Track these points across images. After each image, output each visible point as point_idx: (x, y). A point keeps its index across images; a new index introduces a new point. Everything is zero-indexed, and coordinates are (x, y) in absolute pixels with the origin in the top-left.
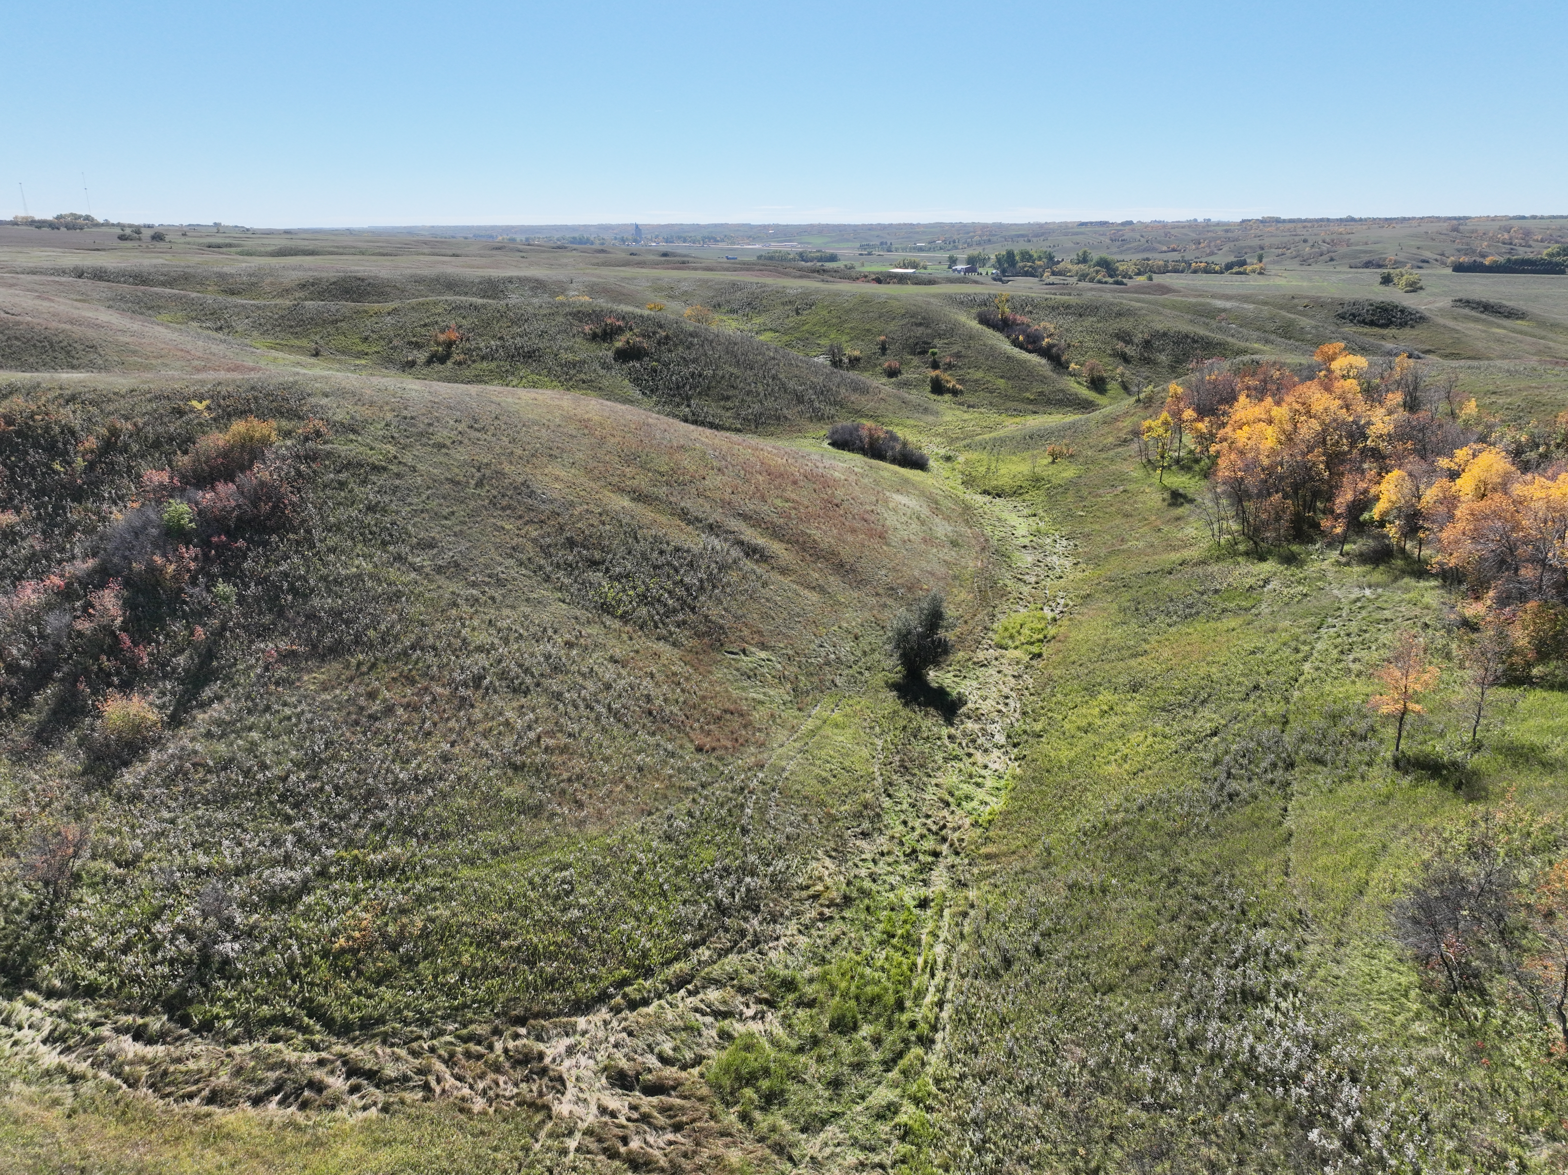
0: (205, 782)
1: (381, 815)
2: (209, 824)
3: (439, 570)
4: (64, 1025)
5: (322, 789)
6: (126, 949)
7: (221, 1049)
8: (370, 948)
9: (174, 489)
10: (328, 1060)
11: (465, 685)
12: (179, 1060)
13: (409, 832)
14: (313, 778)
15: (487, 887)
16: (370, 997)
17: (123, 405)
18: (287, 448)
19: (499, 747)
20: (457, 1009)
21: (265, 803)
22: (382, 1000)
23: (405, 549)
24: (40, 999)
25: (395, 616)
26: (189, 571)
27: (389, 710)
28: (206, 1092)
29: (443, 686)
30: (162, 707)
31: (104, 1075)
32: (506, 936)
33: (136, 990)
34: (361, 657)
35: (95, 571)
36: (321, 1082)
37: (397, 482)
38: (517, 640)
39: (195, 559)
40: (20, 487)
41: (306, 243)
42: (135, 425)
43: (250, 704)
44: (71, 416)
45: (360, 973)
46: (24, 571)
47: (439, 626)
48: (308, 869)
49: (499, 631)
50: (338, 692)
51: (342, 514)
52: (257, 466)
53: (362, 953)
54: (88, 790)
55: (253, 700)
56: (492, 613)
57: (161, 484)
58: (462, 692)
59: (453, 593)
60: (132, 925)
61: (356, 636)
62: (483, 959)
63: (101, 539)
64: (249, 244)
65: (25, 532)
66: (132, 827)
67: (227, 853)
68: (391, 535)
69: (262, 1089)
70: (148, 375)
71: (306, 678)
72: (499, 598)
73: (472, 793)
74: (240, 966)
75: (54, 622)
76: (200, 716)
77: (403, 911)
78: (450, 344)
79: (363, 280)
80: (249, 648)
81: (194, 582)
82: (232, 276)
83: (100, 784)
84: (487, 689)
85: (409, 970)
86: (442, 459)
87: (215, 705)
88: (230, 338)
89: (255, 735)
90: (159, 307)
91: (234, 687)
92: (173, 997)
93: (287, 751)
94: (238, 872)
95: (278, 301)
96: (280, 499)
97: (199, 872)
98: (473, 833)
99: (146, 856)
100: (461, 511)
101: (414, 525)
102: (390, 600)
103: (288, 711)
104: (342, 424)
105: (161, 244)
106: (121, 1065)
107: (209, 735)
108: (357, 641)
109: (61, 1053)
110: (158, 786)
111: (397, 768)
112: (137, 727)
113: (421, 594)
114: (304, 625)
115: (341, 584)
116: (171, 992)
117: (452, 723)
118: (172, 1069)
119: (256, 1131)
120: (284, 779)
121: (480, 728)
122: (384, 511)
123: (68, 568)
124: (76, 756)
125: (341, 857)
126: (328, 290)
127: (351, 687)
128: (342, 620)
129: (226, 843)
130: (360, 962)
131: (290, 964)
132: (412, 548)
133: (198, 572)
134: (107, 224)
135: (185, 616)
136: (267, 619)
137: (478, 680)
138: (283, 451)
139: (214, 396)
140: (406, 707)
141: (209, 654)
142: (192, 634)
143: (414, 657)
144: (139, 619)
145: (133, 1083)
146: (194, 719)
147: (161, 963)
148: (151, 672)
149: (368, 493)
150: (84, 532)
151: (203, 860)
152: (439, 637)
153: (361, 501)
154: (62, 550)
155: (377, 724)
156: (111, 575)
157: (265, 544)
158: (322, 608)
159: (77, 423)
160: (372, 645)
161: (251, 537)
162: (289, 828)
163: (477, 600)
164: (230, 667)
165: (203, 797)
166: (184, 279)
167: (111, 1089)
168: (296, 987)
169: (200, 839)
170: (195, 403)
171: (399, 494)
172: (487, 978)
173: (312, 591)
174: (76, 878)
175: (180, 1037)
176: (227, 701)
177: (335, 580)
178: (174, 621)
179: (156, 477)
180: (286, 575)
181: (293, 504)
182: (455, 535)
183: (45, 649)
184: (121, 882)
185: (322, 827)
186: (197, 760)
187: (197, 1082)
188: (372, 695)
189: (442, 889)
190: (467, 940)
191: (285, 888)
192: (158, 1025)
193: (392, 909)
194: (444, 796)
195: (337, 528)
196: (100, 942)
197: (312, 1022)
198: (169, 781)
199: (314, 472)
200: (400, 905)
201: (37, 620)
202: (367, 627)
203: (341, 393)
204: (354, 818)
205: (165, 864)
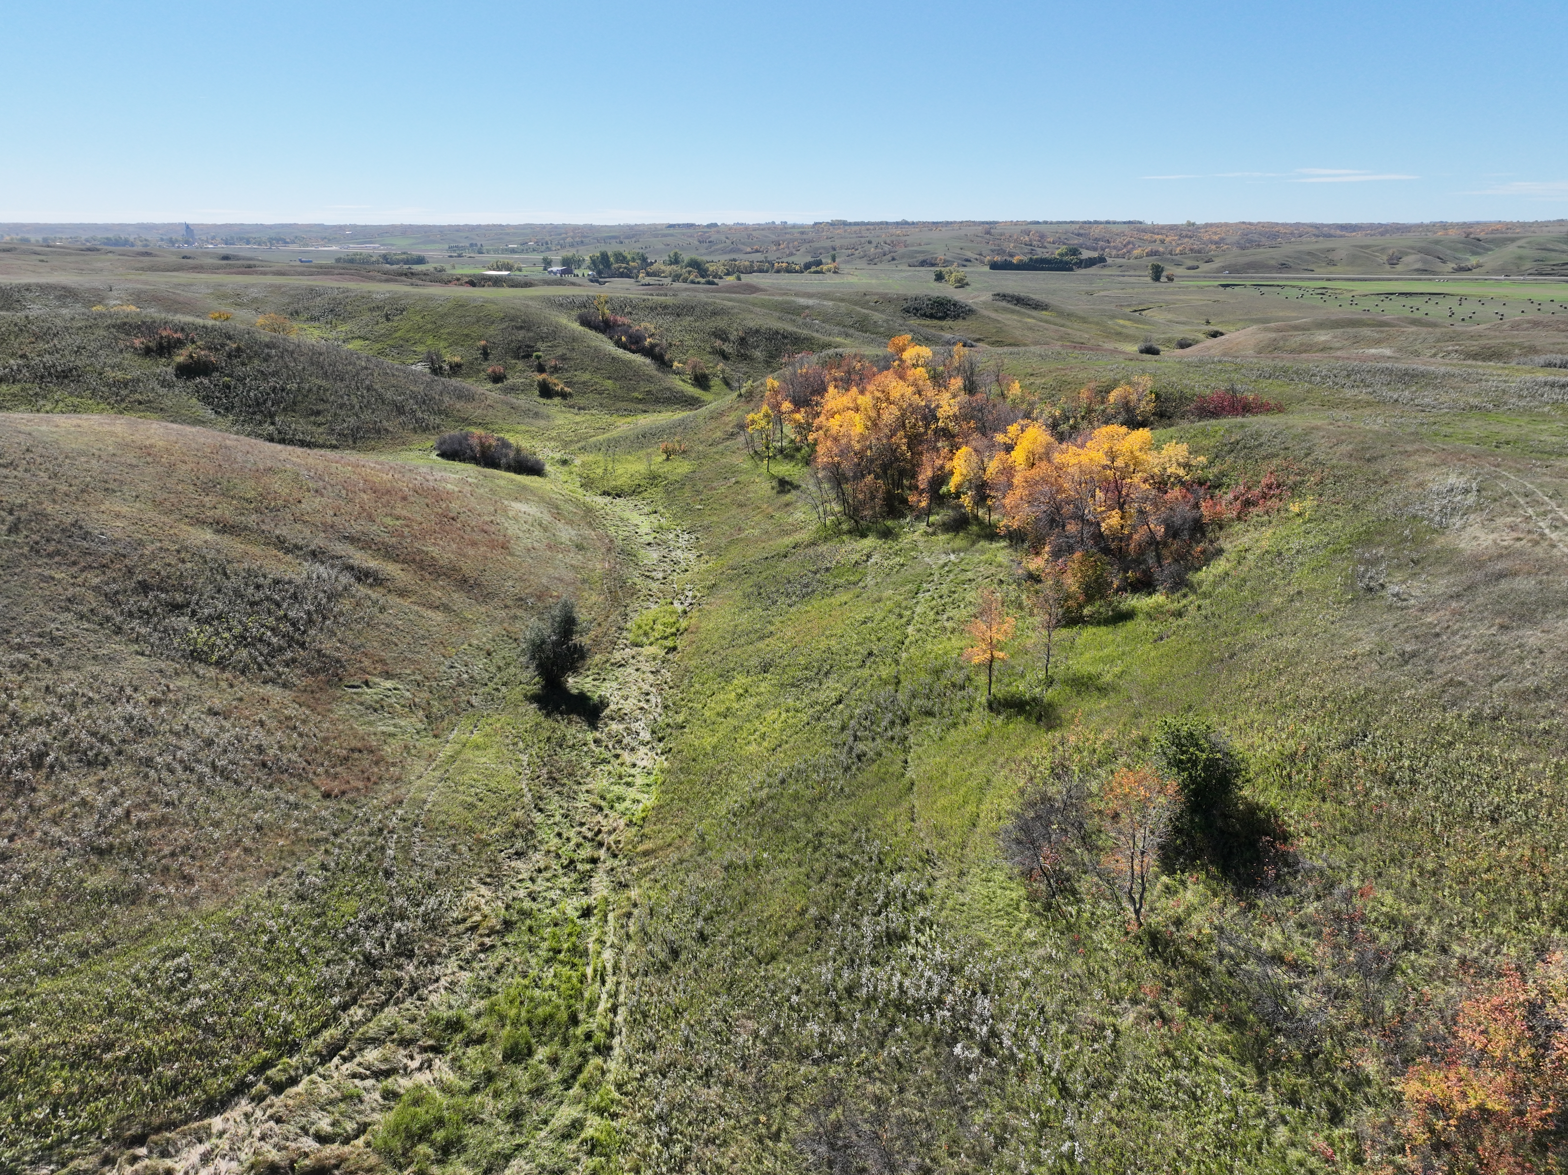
38: (86, 705)
163: (26, 665)
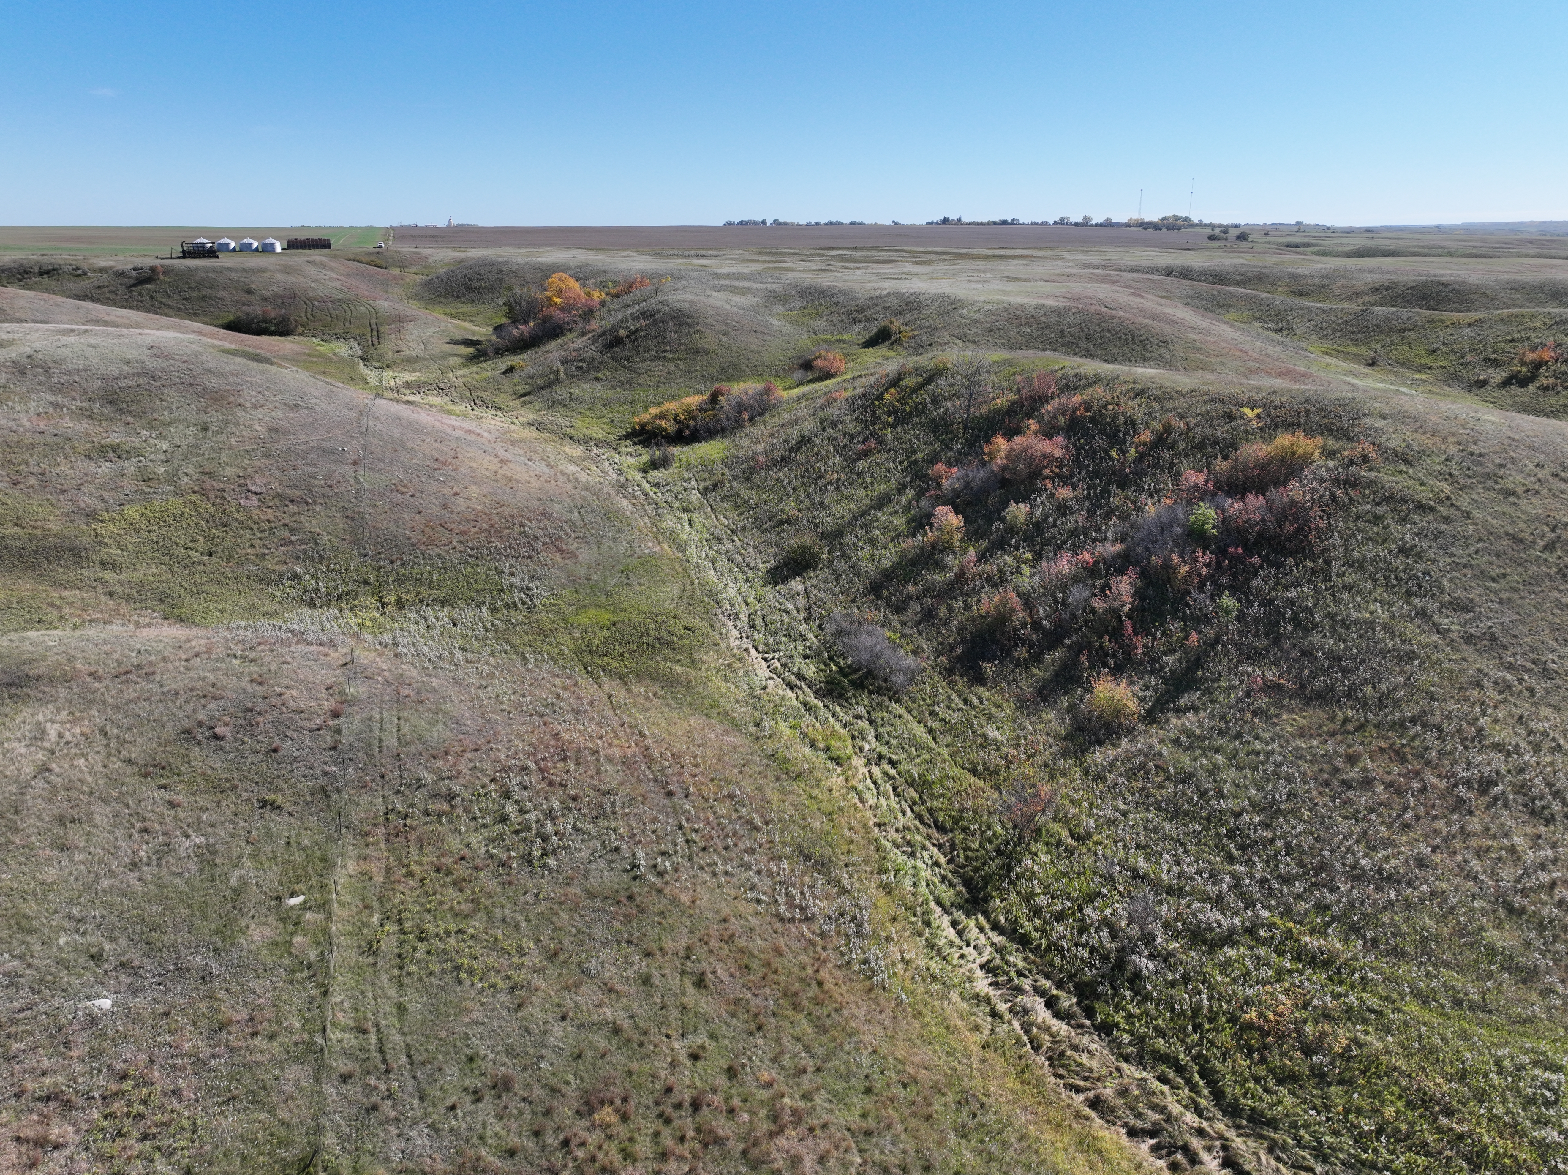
0: (1162, 787)
1: (1330, 897)
2: (1156, 830)
3: (1469, 639)
4: (998, 961)
5: (1272, 841)
6: (1060, 917)
7: (1113, 1058)
8: (1281, 1037)
9: (1206, 492)
10: (1208, 1135)
11: (1468, 783)
12: (1075, 1048)
13: (1355, 929)
14: (1267, 826)
15: (1437, 1040)
16: (1267, 1090)
17: (1181, 403)
18: (1328, 469)
19: (1493, 874)
20: (1363, 1163)
21: (1212, 832)
22: (1280, 1102)
23: (1432, 606)
24: (987, 927)
25: (1401, 679)
26: (1200, 575)
27: (1367, 783)
28: (1091, 1094)
29: (1439, 776)
30: (1142, 700)
31: (1016, 1025)
32: (1449, 1112)
33: (1058, 960)
34: (1350, 713)
35: (1119, 555)
36: (1196, 1154)
37: (1443, 527)
39: (1208, 565)
40: (1081, 467)
41: (1388, 242)
42: (1187, 424)
43: (1223, 725)
44: (1135, 409)
45: (1263, 1060)
46: (1065, 542)
47: (1452, 706)
48: (1237, 921)
49: (1530, 732)
50: (1315, 743)
51: (1371, 551)
52: (1294, 483)
53: (1270, 1040)
54: (1065, 754)
55: (1226, 722)
56: (1525, 708)
57: (1196, 485)
58: (1462, 791)
59: (1480, 671)
60: (1069, 898)
61: (1350, 688)
62: (1412, 1124)
63: (1132, 527)
64: (1328, 244)
65: (1075, 507)
66: (1091, 804)
67: (1165, 867)
68: (1420, 586)
69: (1139, 1124)
70: (1210, 377)
71: (1285, 717)
72: (1540, 692)
73: (1444, 916)
74: (1149, 987)
75: (1077, 594)
76: (1174, 721)
77: (1327, 1016)
78: (1538, 365)
79: (1446, 285)
80: (1236, 667)
81: (1201, 588)
82: (1305, 277)
83: (1075, 753)
84: (1496, 798)
85: (1317, 1086)
86: (1506, 509)
87: (1190, 715)
88: (1287, 340)
89: (1219, 758)
90: (1230, 306)
91: (1212, 702)
92: (1086, 984)
93: (1247, 787)
94: (1170, 891)
95: (1346, 305)
96: (1307, 522)
97: (1136, 874)
98: (1435, 965)
99: (1096, 838)
100: (1515, 575)
101: (1451, 580)
102: (1400, 659)
103: (1258, 746)
104: (1395, 452)
105: (1243, 244)
106: (1031, 1024)
107: (1177, 742)
108: (1350, 694)
109: (991, 984)
110: (1121, 775)
111: (1360, 850)
112: (1118, 712)
113: (1439, 662)
114: (1297, 660)
115: (1348, 627)
116: (1086, 979)
117: (1440, 824)
118: (1068, 1053)
119: (1125, 1164)
120: (1238, 815)
121: (1474, 842)
122: (1419, 557)
123: (1099, 548)
124: (1063, 719)
125: (1275, 924)
126: (1403, 296)
127: (1331, 742)
128: (1340, 666)
129: (1166, 856)
130: (1266, 1047)
131: (1196, 1010)
132: (1442, 605)
133: (1207, 578)
134: (1201, 225)
135: (1184, 618)
136: (1261, 643)
137: (1485, 785)
138: (1323, 472)
139: (1266, 405)
140: (1389, 785)
141: (1196, 662)
142: (1186, 638)
143: (1412, 732)
144: (1144, 610)
145: (1036, 1048)
146: (1168, 721)
147: (1084, 946)
148: (1141, 663)
149: (1407, 534)
150: (1119, 518)
151: (1142, 863)
152: (1449, 718)
153: (1395, 541)
154: (1098, 530)
155: (1350, 794)
156: (1131, 563)
157: (1279, 565)
158: (1321, 648)
159: (1139, 416)
160: (1366, 704)
161: (1267, 556)
162: (1228, 867)
164: (1213, 681)
165: (1157, 802)
166: (1257, 279)
167: (1019, 1043)
168: (1196, 1037)
169: (1144, 842)
170: (1246, 410)
171: (1441, 541)
172: (1410, 1149)
173: (1315, 626)
174: (1038, 831)
175: (1081, 1026)
176: (1202, 714)
177: (1343, 621)
178: (1174, 619)
179: (1193, 477)
180: (1292, 602)
181: (1319, 530)
182: (1501, 602)
183: (1063, 616)
184: (1070, 852)
185: (1263, 882)
186: (1160, 763)
187: (1086, 1079)
188: (1352, 759)
189: (1380, 1014)
190: (1395, 1089)
191: (1210, 929)
192: (1067, 1004)
193: (1315, 1007)
194: (1408, 906)
195: (1360, 565)
196: (1041, 900)
197: (1201, 1083)
198: (1131, 774)
199: (1350, 499)
200: (1325, 1007)
201: (1064, 588)
202: (1365, 682)
203: (1402, 417)
204: (1299, 887)
205: (1109, 853)
